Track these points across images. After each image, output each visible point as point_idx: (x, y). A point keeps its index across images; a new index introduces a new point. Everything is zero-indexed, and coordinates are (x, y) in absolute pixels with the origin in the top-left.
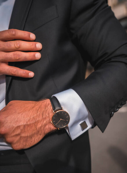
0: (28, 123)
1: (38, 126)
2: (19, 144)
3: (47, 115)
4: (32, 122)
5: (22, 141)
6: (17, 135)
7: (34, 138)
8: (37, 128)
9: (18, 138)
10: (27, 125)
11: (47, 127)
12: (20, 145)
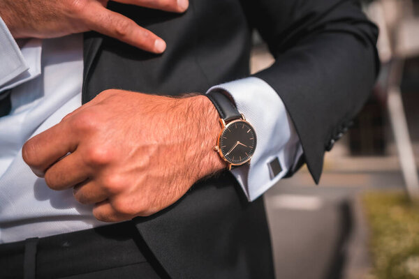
0: (168, 142)
1: (187, 155)
2: (140, 196)
3: (208, 127)
4: (176, 141)
5: (148, 189)
6: (139, 170)
7: (175, 185)
8: (187, 159)
9: (141, 178)
10: (165, 146)
11: (206, 159)
12: (144, 199)
